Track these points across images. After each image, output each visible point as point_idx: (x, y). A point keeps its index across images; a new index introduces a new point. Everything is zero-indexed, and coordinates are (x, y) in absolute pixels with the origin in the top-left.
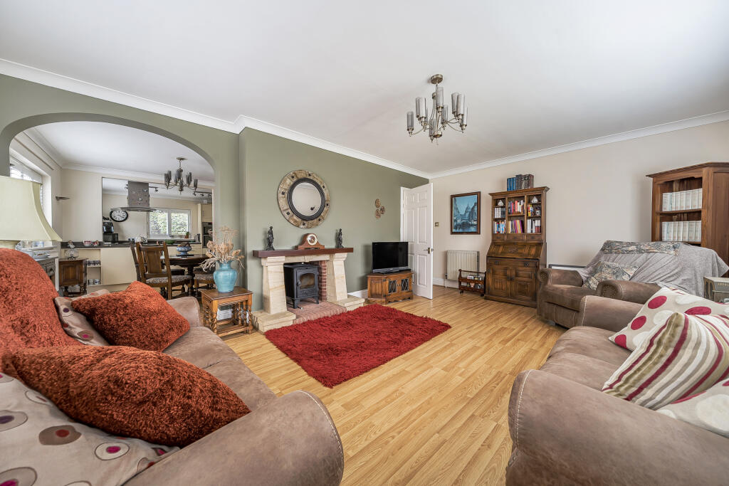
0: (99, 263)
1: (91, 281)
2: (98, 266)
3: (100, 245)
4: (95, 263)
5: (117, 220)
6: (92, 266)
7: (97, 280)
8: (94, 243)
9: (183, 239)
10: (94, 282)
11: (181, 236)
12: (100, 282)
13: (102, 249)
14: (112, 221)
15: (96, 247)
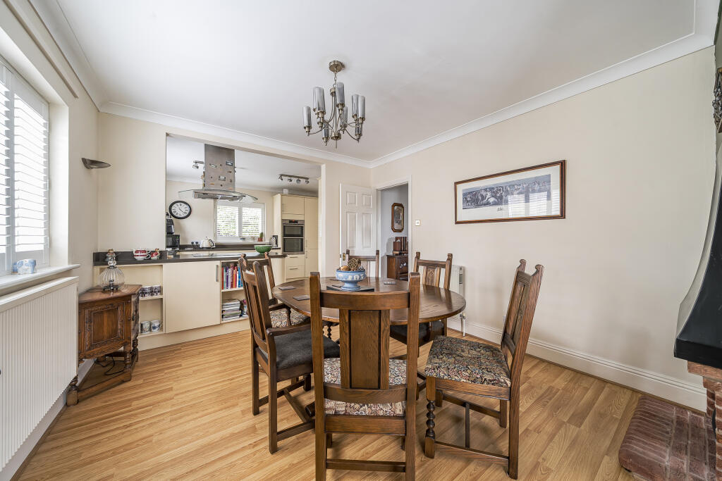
0: (160, 290)
1: (146, 326)
2: (159, 296)
3: (162, 257)
4: (152, 292)
5: (178, 216)
6: (148, 297)
7: (156, 325)
8: (152, 253)
9: (256, 242)
10: (151, 328)
11: (253, 238)
12: (161, 327)
13: (165, 265)
14: (172, 218)
15: (154, 261)
